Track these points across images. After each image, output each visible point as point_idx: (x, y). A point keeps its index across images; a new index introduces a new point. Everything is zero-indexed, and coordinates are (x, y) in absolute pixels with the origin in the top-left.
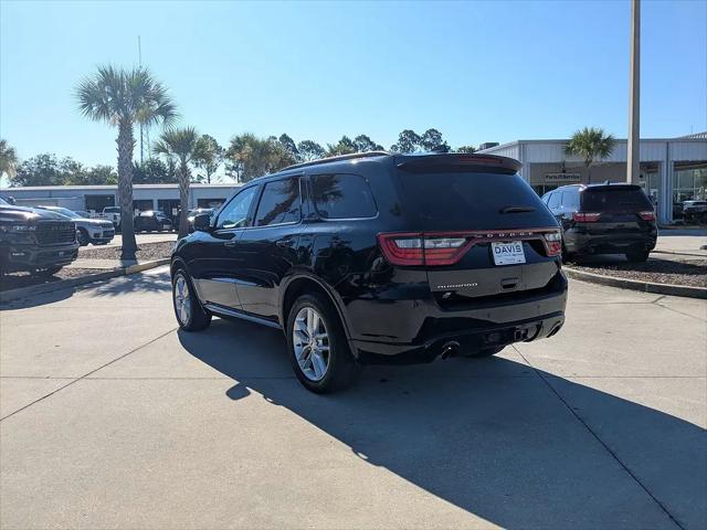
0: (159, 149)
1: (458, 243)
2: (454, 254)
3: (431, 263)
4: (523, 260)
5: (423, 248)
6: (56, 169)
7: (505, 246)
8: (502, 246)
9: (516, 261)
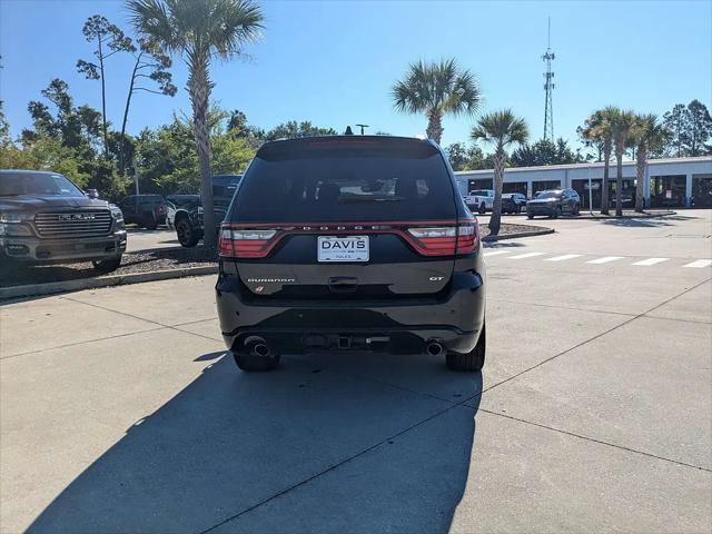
0: (477, 135)
1: (269, 235)
2: (264, 247)
3: (240, 255)
4: (365, 257)
5: (232, 240)
6: (464, 156)
7: (340, 240)
8: (333, 240)
9: (353, 257)
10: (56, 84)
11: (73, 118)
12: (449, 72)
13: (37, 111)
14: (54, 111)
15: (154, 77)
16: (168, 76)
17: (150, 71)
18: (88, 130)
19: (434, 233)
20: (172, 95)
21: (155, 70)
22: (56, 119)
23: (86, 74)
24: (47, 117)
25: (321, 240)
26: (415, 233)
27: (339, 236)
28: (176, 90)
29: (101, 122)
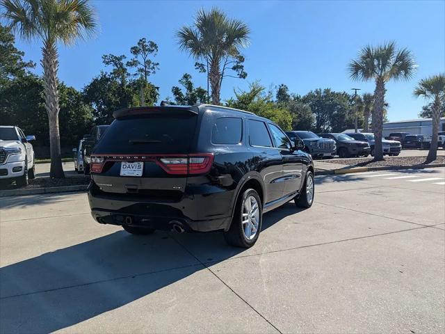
0: (419, 93)
2: (100, 167)
7: (131, 164)
8: (128, 164)
9: (135, 175)
10: (186, 77)
11: (193, 95)
12: (389, 51)
13: (176, 91)
14: (184, 91)
15: (234, 68)
16: (242, 67)
17: (232, 65)
18: (201, 101)
19: (176, 161)
20: (244, 78)
21: (235, 64)
22: (185, 95)
23: (199, 70)
24: (180, 94)
25: (123, 163)
26: (165, 161)
27: (129, 162)
28: (246, 75)
29: (207, 96)
